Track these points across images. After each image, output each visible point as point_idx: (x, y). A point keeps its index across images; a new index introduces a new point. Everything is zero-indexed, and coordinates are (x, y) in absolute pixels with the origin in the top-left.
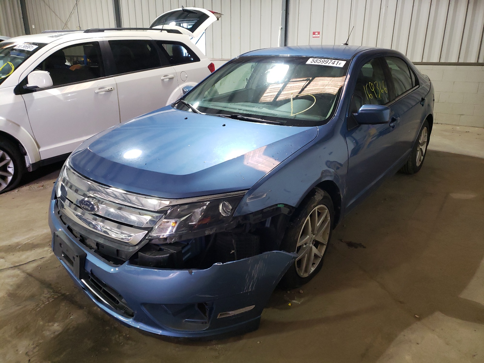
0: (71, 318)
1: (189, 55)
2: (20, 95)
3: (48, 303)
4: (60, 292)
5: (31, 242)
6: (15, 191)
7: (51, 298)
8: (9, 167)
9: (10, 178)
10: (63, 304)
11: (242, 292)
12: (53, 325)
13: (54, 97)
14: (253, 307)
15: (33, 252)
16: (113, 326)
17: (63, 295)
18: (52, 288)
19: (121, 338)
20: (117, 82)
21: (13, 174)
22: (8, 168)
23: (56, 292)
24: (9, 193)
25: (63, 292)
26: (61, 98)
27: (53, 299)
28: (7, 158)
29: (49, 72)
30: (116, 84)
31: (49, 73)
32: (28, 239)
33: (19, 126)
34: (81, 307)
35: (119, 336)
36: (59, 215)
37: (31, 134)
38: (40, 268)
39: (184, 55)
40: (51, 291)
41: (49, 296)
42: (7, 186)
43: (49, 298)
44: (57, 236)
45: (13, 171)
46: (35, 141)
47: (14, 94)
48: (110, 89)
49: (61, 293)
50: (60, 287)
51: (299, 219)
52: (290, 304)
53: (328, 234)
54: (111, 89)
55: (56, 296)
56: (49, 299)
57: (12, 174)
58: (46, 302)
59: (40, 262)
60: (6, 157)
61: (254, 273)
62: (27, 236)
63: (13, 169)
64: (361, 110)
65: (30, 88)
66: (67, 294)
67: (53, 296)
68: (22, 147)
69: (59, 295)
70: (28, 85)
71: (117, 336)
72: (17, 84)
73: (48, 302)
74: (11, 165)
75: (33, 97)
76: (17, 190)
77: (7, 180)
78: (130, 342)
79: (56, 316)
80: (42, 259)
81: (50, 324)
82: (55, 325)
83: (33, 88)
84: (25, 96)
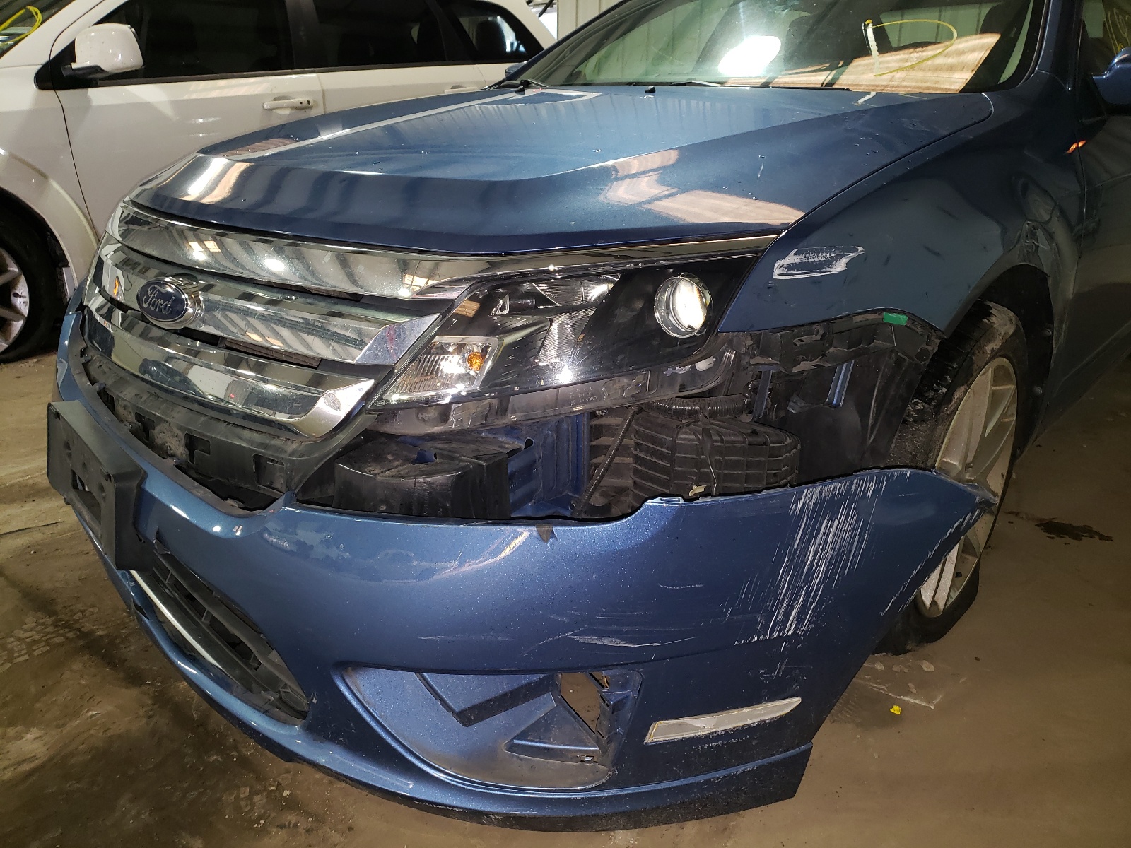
0: (91, 713)
1: (522, 49)
2: (51, 93)
3: (27, 660)
4: (77, 626)
5: (31, 482)
6: (30, 361)
7: (43, 644)
8: (16, 295)
9: (18, 326)
10: (77, 666)
11: (756, 638)
12: (19, 737)
13: (147, 107)
14: (791, 704)
15: (28, 506)
16: (235, 753)
17: (84, 635)
18: (52, 613)
19: (257, 798)
20: (325, 88)
21: (26, 316)
22: (13, 297)
23: (64, 626)
24: (12, 365)
25: (88, 626)
26: (168, 111)
27: (48, 648)
28: (11, 269)
29: (132, 26)
30: (323, 92)
31: (133, 30)
32: (25, 473)
33: (45, 176)
34: (134, 678)
35: (253, 793)
36: (83, 360)
37: (80, 205)
38: (36, 552)
39: (508, 49)
40: (49, 621)
41: (37, 637)
42: (7, 346)
43: (35, 642)
44: (58, 415)
45: (28, 308)
46: (89, 224)
47: (33, 87)
48: (305, 104)
49: (79, 630)
50: (82, 612)
51: (944, 390)
52: (896, 710)
53: (1003, 476)
54: (309, 102)
55: (60, 639)
56: (34, 648)
57: (23, 315)
58: (22, 655)
59: (40, 534)
60: (7, 266)
61: (815, 556)
62: (26, 467)
63: (27, 299)
64: (1121, 61)
65: (81, 72)
66: (100, 633)
67: (49, 637)
68: (53, 241)
69: (70, 635)
70: (74, 66)
71: (245, 792)
72: (45, 59)
73: (26, 657)
74: (23, 289)
75: (89, 100)
76: (35, 360)
77: (10, 329)
78: (291, 818)
79: (38, 705)
80: (47, 527)
81: (12, 732)
82: (29, 736)
83: (90, 74)
84: (67, 95)
